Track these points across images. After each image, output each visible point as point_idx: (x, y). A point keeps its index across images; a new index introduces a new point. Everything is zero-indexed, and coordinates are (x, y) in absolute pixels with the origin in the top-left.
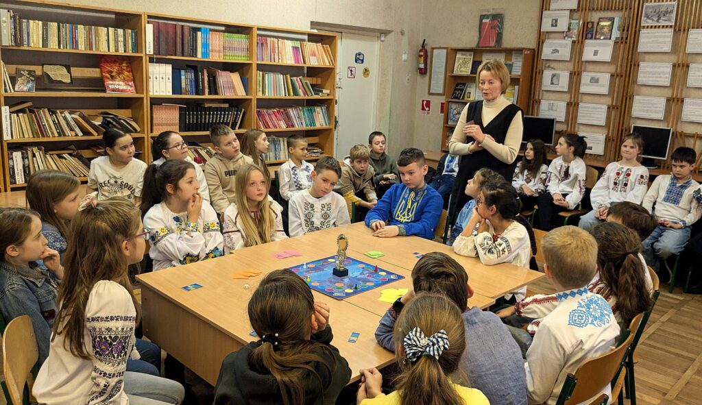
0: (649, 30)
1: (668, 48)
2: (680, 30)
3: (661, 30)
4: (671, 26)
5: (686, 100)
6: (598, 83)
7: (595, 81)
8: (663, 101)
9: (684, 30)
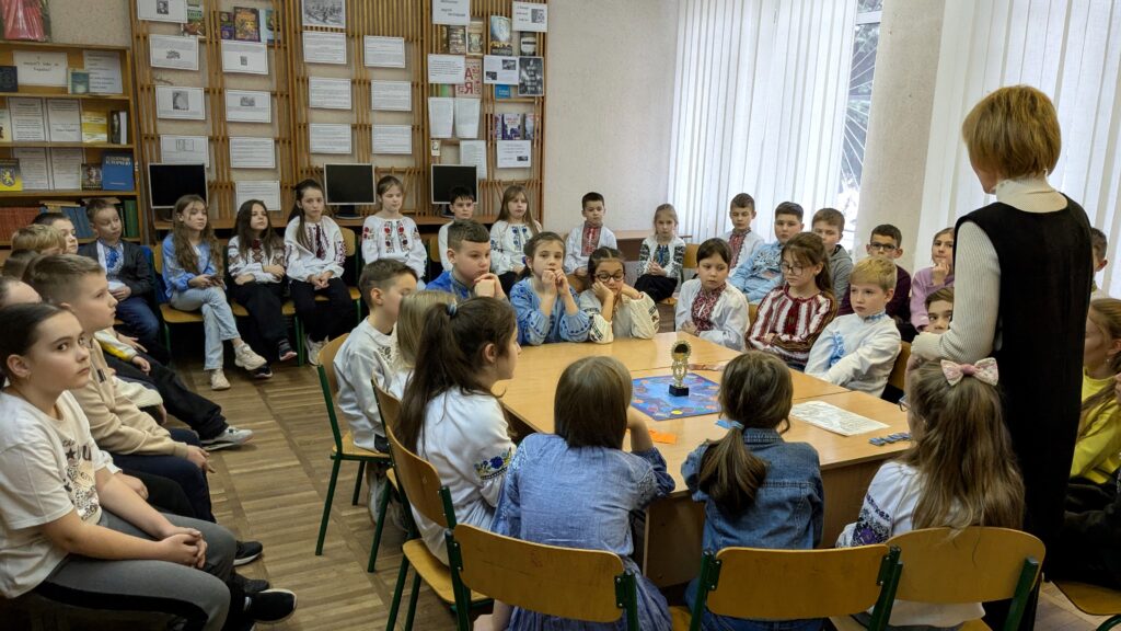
0: (314, 33)
1: (342, 59)
2: (353, 36)
3: (329, 34)
4: (342, 31)
5: (375, 127)
6: (253, 107)
7: (248, 103)
8: (347, 130)
9: (358, 36)
